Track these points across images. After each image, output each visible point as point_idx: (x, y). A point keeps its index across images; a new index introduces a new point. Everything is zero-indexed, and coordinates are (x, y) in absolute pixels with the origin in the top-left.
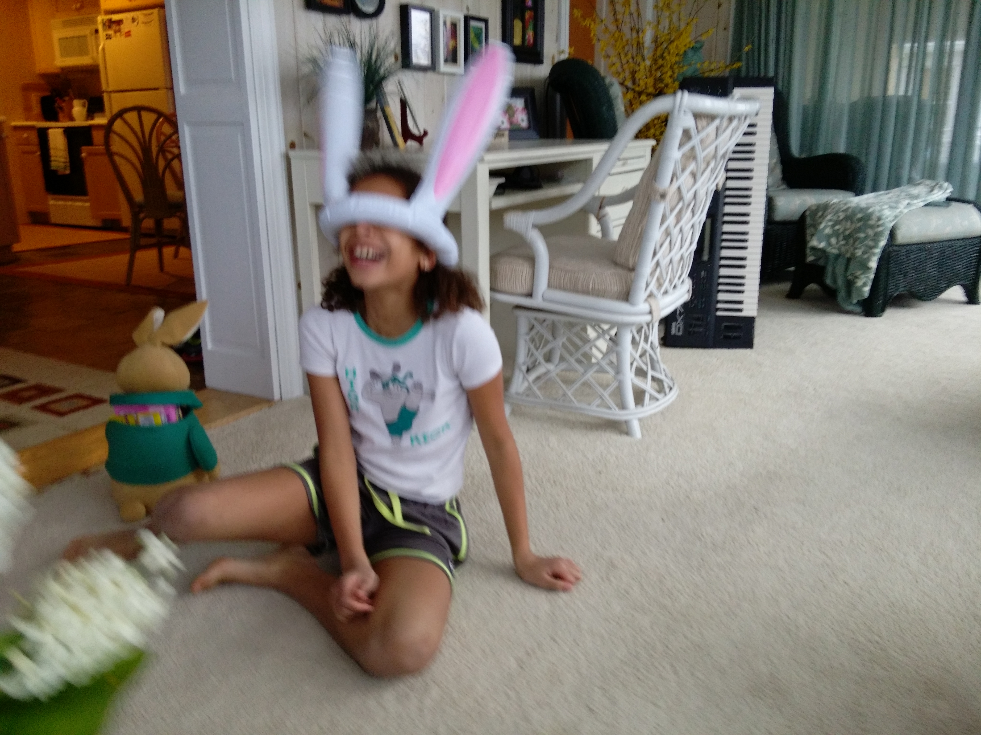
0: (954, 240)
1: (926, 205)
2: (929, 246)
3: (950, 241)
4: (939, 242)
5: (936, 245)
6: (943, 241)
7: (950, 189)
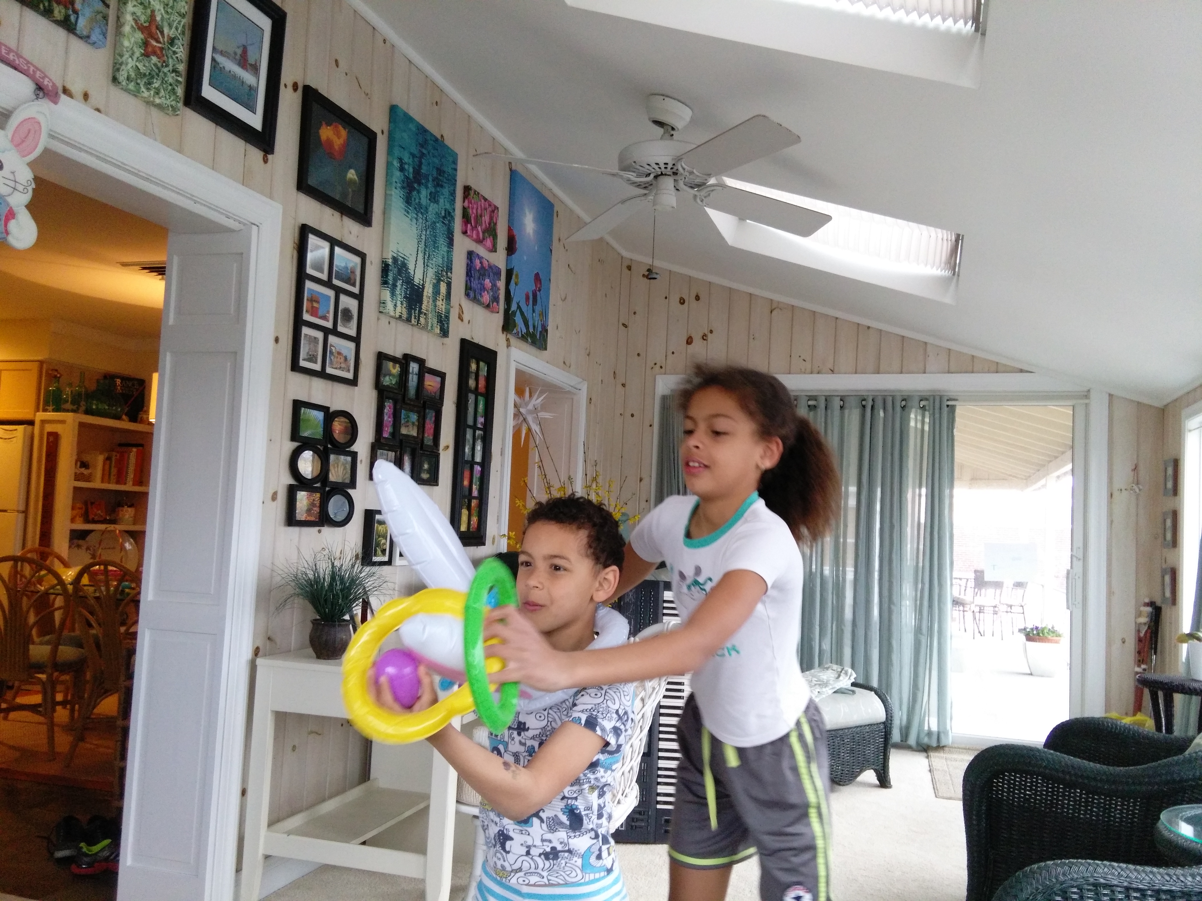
0: (861, 726)
1: (834, 692)
2: (841, 732)
3: (857, 727)
4: (849, 728)
5: (846, 731)
6: (851, 728)
7: (854, 675)
